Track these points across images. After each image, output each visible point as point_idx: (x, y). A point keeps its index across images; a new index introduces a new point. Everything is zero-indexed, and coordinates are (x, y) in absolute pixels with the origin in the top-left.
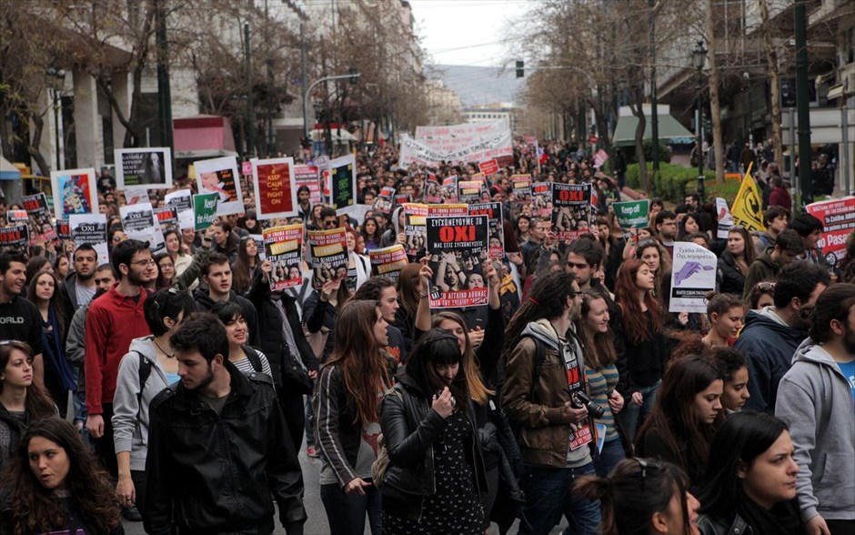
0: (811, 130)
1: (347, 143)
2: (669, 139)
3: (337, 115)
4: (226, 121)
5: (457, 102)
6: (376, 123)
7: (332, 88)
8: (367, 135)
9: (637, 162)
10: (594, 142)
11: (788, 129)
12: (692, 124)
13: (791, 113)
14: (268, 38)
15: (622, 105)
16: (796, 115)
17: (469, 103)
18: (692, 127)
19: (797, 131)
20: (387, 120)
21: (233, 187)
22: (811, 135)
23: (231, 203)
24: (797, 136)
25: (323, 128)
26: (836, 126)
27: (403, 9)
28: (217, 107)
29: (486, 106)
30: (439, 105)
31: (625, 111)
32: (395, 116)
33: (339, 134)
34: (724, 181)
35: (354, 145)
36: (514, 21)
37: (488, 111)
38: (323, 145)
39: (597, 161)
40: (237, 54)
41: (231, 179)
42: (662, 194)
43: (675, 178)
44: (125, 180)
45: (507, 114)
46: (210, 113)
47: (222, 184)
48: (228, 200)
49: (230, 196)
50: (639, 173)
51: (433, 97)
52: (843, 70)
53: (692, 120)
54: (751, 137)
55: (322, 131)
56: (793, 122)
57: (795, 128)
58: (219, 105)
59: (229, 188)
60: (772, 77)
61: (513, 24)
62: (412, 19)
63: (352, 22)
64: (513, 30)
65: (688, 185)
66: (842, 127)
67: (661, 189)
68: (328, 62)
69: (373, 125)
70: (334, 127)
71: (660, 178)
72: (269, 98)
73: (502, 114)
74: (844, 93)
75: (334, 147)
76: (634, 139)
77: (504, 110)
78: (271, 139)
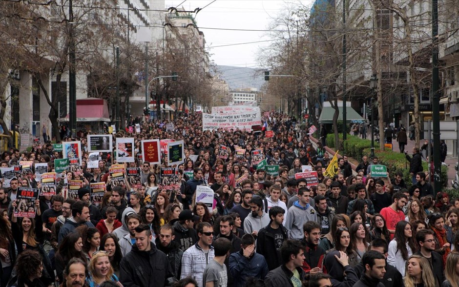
0: (441, 132)
1: (169, 112)
2: (350, 121)
3: (164, 97)
4: (105, 102)
5: (227, 89)
6: (184, 101)
7: (161, 81)
8: (179, 108)
9: (333, 133)
10: (307, 118)
11: (427, 131)
12: (362, 110)
13: (429, 122)
14: (129, 55)
15: (325, 100)
16: (432, 123)
17: (233, 88)
18: (362, 112)
19: (432, 132)
20: (190, 99)
21: (131, 151)
22: (440, 135)
23: (129, 158)
24: (432, 136)
25: (156, 103)
26: (454, 131)
27: (200, 36)
28: (100, 93)
29: (242, 90)
30: (219, 91)
31: (326, 104)
32: (194, 96)
33: (164, 107)
34: (384, 150)
35: (172, 113)
36: (263, 49)
37: (243, 92)
38: (156, 113)
39: (310, 131)
40: (112, 63)
41: (131, 147)
42: (348, 153)
43: (356, 145)
44: (91, 148)
45: (254, 94)
46: (96, 97)
47: (127, 149)
48: (128, 156)
49: (129, 154)
50: (334, 139)
51: (215, 86)
52: (448, 88)
53: (362, 109)
54: (394, 119)
55: (155, 105)
56: (430, 127)
57: (431, 130)
58: (101, 93)
59: (129, 151)
60: (415, 97)
61: (263, 50)
62: (204, 42)
63: (173, 45)
64: (263, 53)
65: (364, 151)
66: (457, 131)
67: (347, 151)
68: (160, 67)
69: (183, 102)
70: (162, 103)
71: (347, 144)
72: (128, 88)
73: (251, 94)
74: (449, 101)
75: (161, 114)
76: (332, 120)
77: (252, 92)
78: (128, 110)
